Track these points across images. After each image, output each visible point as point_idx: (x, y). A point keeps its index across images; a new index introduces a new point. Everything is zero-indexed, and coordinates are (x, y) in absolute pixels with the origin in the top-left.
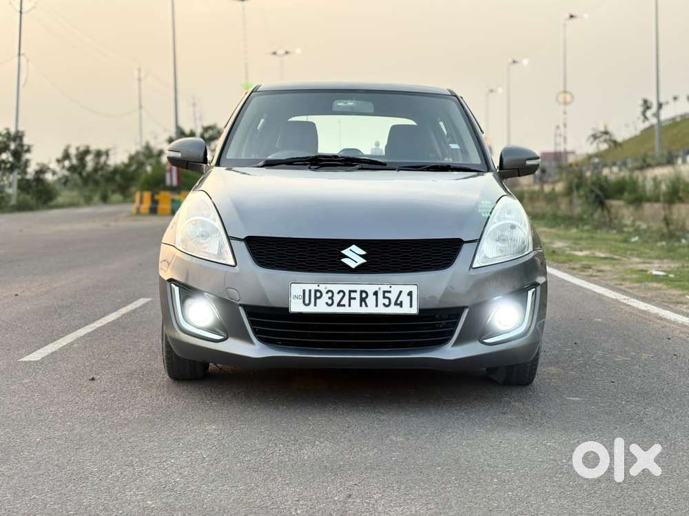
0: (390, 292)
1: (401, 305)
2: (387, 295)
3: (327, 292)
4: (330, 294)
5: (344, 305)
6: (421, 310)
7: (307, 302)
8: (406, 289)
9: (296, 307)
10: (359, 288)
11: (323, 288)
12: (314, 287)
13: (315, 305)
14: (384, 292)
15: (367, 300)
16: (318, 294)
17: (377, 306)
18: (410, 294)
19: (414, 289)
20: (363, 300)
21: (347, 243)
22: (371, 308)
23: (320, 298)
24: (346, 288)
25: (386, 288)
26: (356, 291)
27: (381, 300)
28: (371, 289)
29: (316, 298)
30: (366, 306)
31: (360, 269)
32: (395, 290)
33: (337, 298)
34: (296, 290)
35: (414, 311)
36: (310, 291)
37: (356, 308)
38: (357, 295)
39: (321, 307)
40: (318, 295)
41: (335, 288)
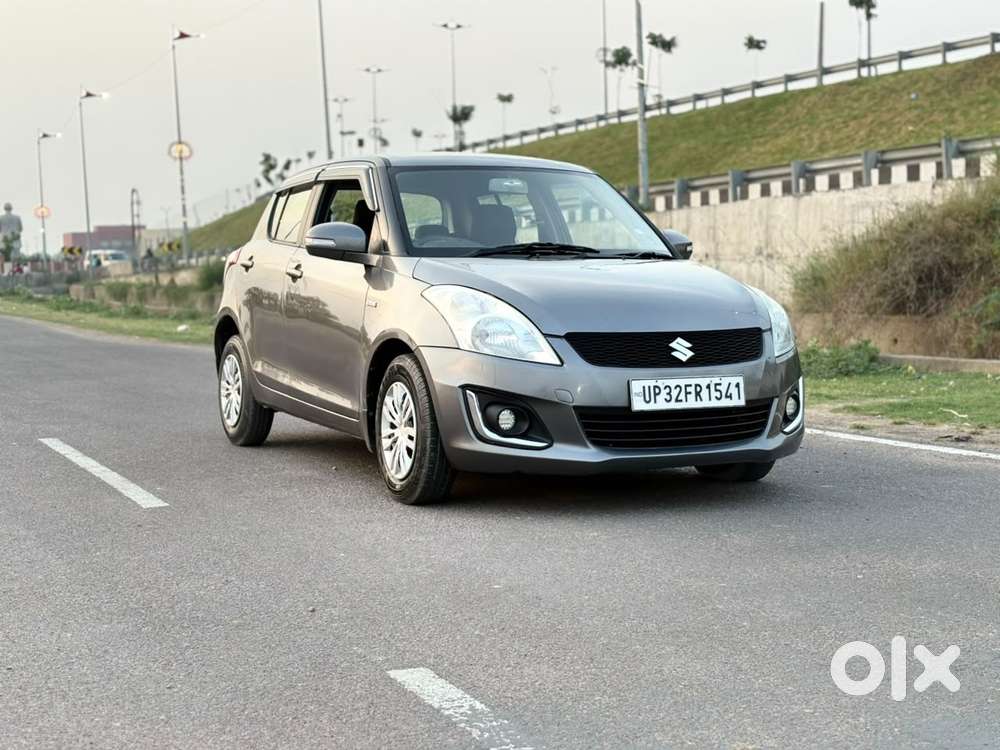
0: (720, 384)
1: (730, 397)
2: (718, 387)
3: (665, 388)
4: (668, 390)
5: (681, 401)
6: (747, 401)
7: (648, 399)
8: (734, 381)
9: (639, 405)
10: (693, 381)
11: (661, 383)
12: (652, 383)
13: (655, 402)
14: (716, 385)
15: (701, 394)
16: (657, 391)
17: (710, 399)
18: (738, 385)
19: (740, 380)
20: (698, 394)
21: (673, 336)
22: (706, 402)
23: (659, 394)
24: (682, 382)
25: (717, 380)
26: (690, 385)
27: (714, 394)
28: (704, 382)
29: (656, 394)
30: (701, 400)
31: (691, 363)
32: (725, 381)
34: (637, 387)
35: (742, 402)
36: (649, 387)
37: (692, 403)
38: (691, 389)
39: (661, 404)
40: (657, 393)
41: (672, 383)
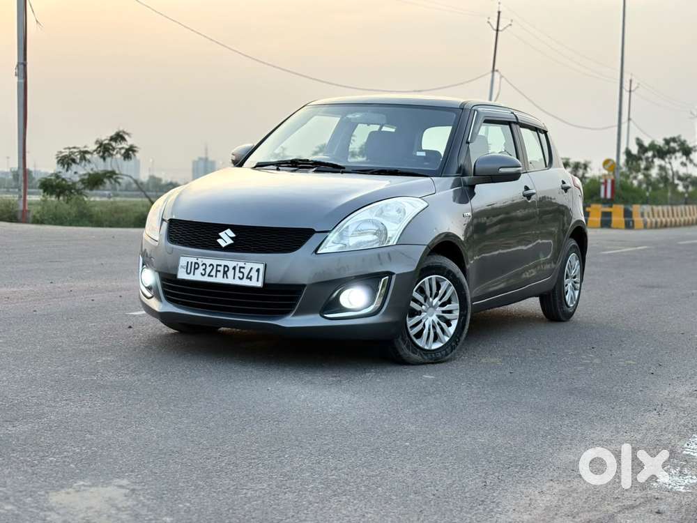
0: (244, 268)
1: (251, 279)
2: (242, 270)
3: (202, 265)
4: (204, 267)
5: (212, 276)
6: (265, 284)
7: (189, 271)
8: (256, 266)
9: (182, 275)
10: (223, 263)
11: (200, 261)
12: (194, 260)
13: (194, 274)
14: (240, 268)
15: (228, 273)
16: (197, 266)
17: (234, 278)
18: (258, 270)
19: (261, 267)
20: (225, 273)
21: (223, 227)
22: (230, 280)
23: (197, 268)
24: (215, 262)
25: (241, 264)
26: (220, 265)
27: (238, 274)
28: (231, 264)
29: (195, 269)
30: (227, 277)
31: (229, 248)
32: (248, 266)
33: (208, 270)
34: (183, 261)
35: (260, 284)
36: (192, 263)
37: (219, 279)
38: (221, 269)
39: (197, 277)
41: (208, 262)
